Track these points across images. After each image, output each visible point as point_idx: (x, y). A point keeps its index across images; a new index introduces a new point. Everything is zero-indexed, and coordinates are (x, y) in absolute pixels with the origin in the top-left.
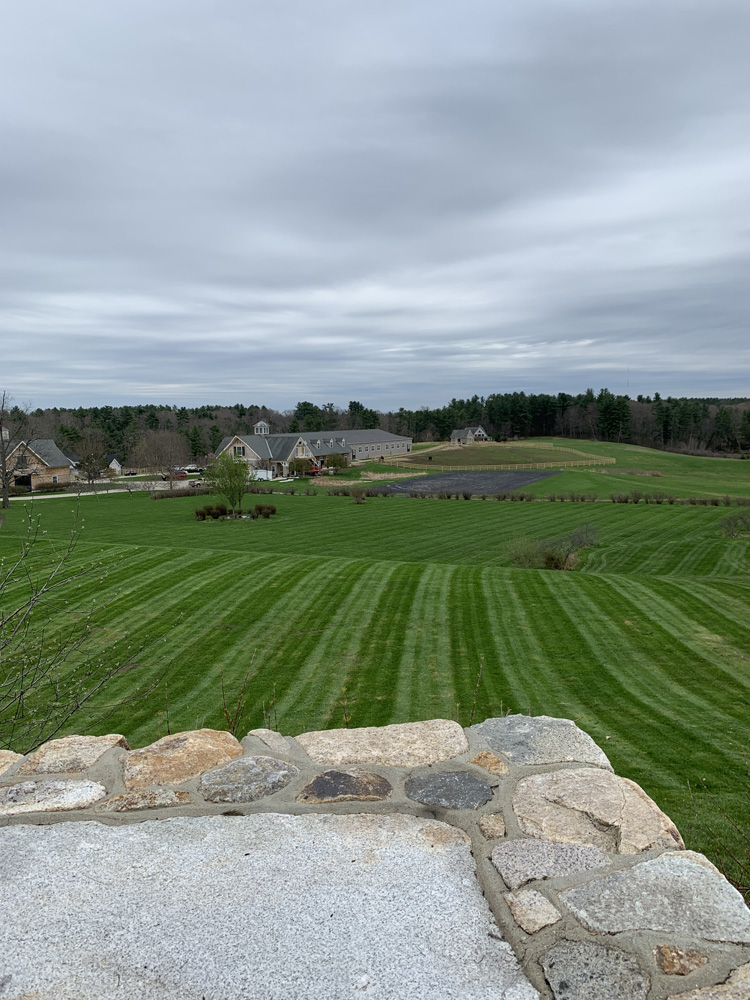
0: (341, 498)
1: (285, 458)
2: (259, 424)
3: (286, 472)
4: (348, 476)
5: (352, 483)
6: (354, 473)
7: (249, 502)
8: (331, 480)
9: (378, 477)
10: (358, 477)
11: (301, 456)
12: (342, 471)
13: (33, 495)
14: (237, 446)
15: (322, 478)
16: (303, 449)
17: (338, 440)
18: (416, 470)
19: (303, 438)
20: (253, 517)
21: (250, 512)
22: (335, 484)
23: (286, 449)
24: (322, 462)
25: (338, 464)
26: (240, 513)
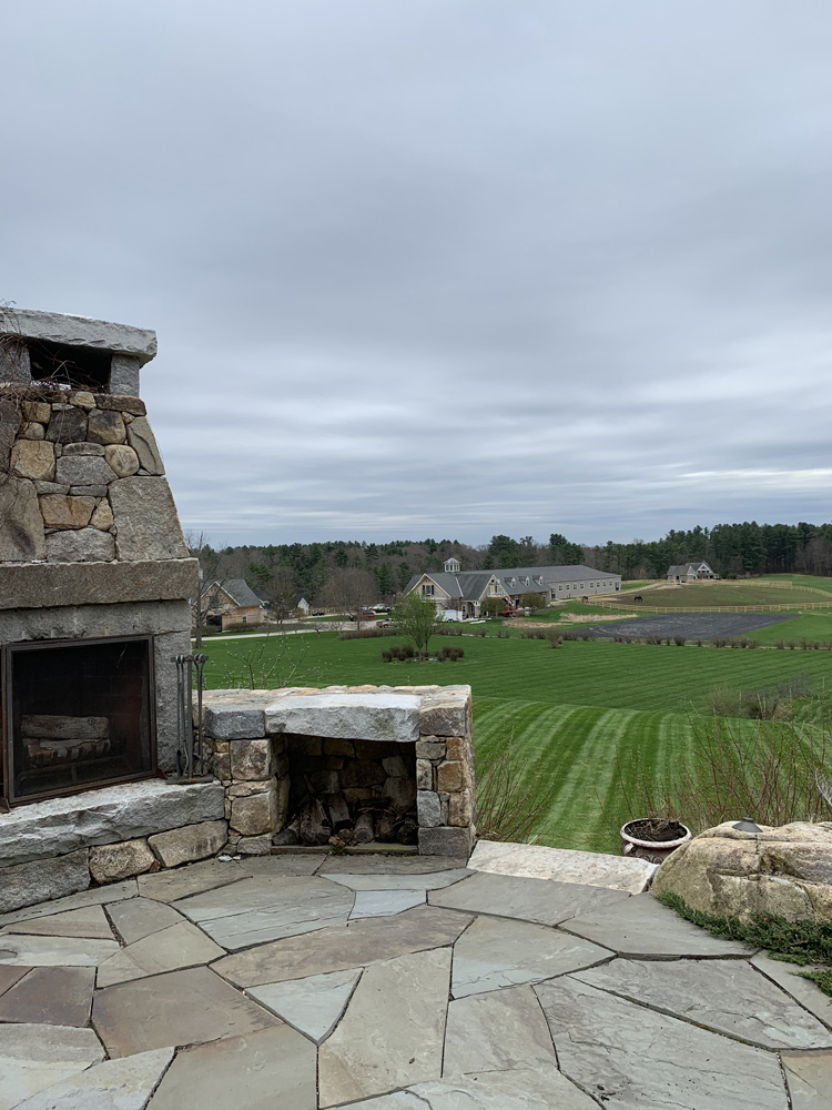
0: (536, 641)
1: (476, 598)
2: (449, 561)
3: (477, 612)
4: (545, 618)
5: (550, 625)
6: (554, 614)
7: (436, 644)
8: (526, 621)
9: (580, 619)
10: (557, 618)
11: (492, 595)
12: (539, 612)
13: (223, 635)
14: (426, 584)
15: (516, 619)
16: (497, 587)
17: (535, 578)
18: (623, 612)
19: (496, 576)
20: (440, 660)
21: (436, 655)
22: (531, 626)
23: (478, 588)
24: (517, 602)
25: (535, 603)
26: (427, 655)
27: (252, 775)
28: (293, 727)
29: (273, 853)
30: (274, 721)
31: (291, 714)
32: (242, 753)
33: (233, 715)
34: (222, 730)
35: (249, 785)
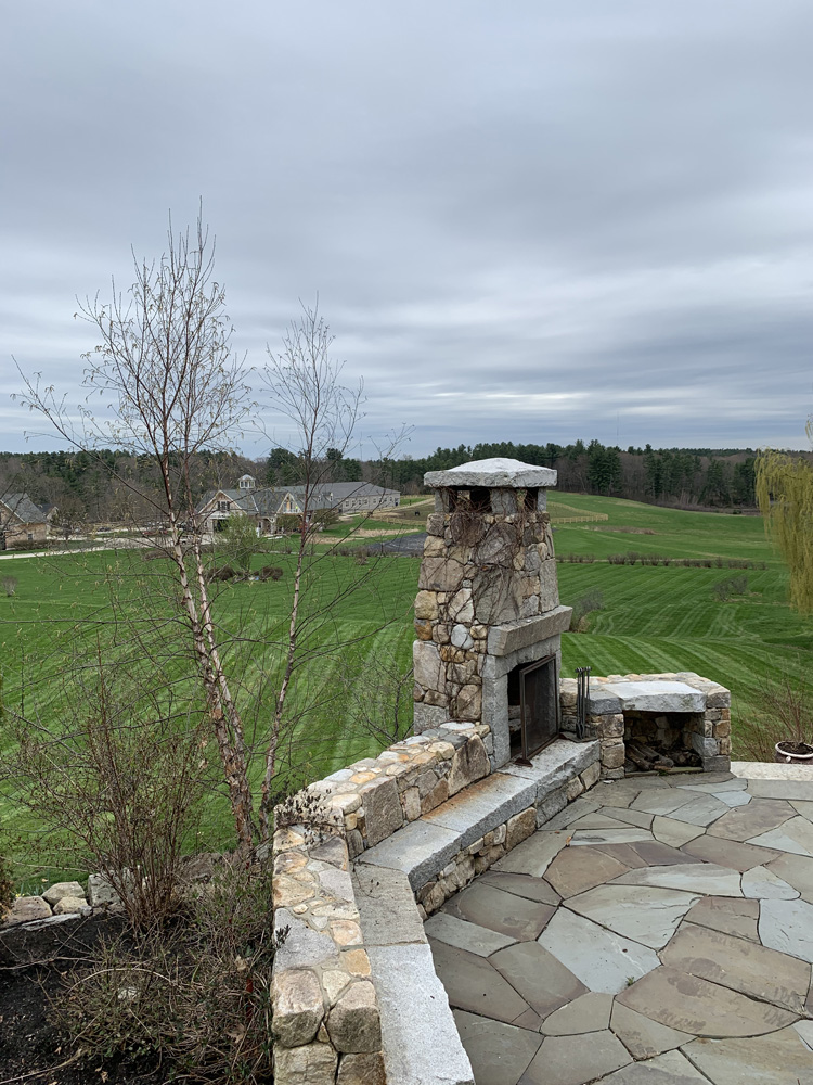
1: (272, 514)
2: (244, 478)
3: (273, 529)
4: (336, 533)
5: (344, 540)
6: (344, 530)
8: (321, 537)
10: (348, 533)
11: (288, 511)
12: (331, 527)
13: (7, 553)
14: (221, 501)
16: (291, 505)
17: (326, 495)
19: (291, 493)
21: (256, 574)
22: (329, 542)
23: (274, 505)
24: (310, 518)
25: (328, 520)
27: (616, 735)
28: (639, 706)
29: (627, 777)
30: (629, 703)
31: (637, 699)
32: (610, 722)
33: (604, 701)
34: (599, 709)
35: (613, 740)
